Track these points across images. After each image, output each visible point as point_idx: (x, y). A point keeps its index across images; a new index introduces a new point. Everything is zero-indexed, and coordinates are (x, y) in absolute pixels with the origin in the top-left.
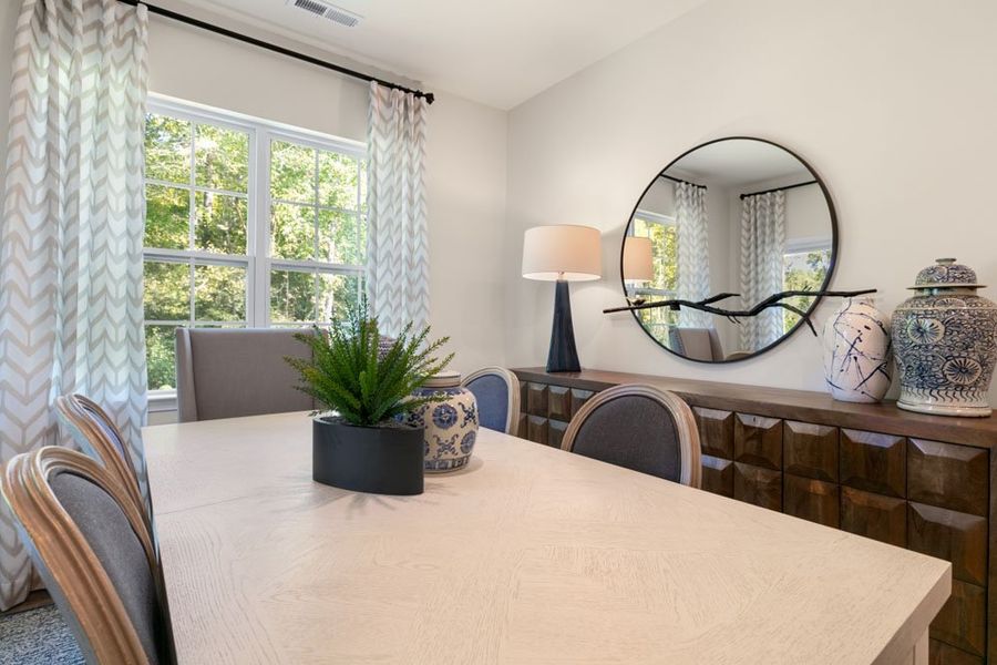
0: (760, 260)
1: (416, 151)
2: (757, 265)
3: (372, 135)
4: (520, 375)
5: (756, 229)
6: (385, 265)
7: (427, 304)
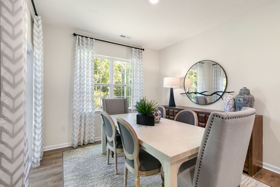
0: (217, 79)
1: (141, 61)
2: (217, 81)
3: (133, 58)
4: (165, 107)
5: (216, 72)
6: (135, 85)
7: (143, 92)
